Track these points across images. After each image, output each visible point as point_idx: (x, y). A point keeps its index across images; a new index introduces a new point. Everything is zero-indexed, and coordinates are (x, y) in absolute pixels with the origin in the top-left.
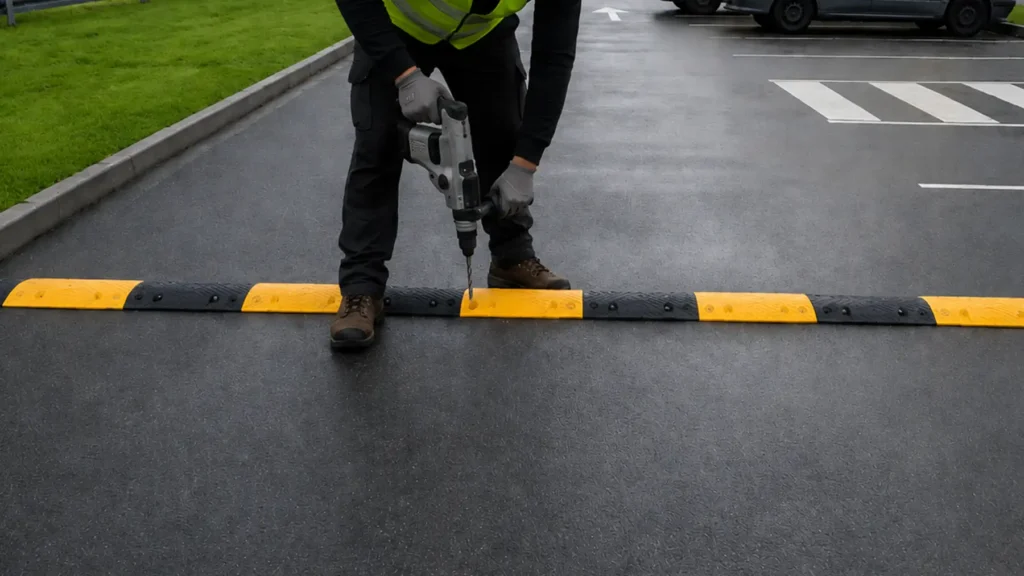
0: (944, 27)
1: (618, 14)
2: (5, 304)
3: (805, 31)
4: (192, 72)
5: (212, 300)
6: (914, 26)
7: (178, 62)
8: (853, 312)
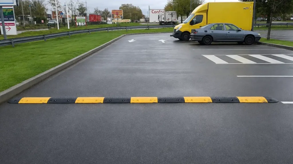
0: (244, 43)
1: (164, 41)
2: (19, 103)
3: (210, 45)
4: (59, 56)
5: (68, 101)
6: (237, 43)
7: (56, 54)
8: (220, 100)
